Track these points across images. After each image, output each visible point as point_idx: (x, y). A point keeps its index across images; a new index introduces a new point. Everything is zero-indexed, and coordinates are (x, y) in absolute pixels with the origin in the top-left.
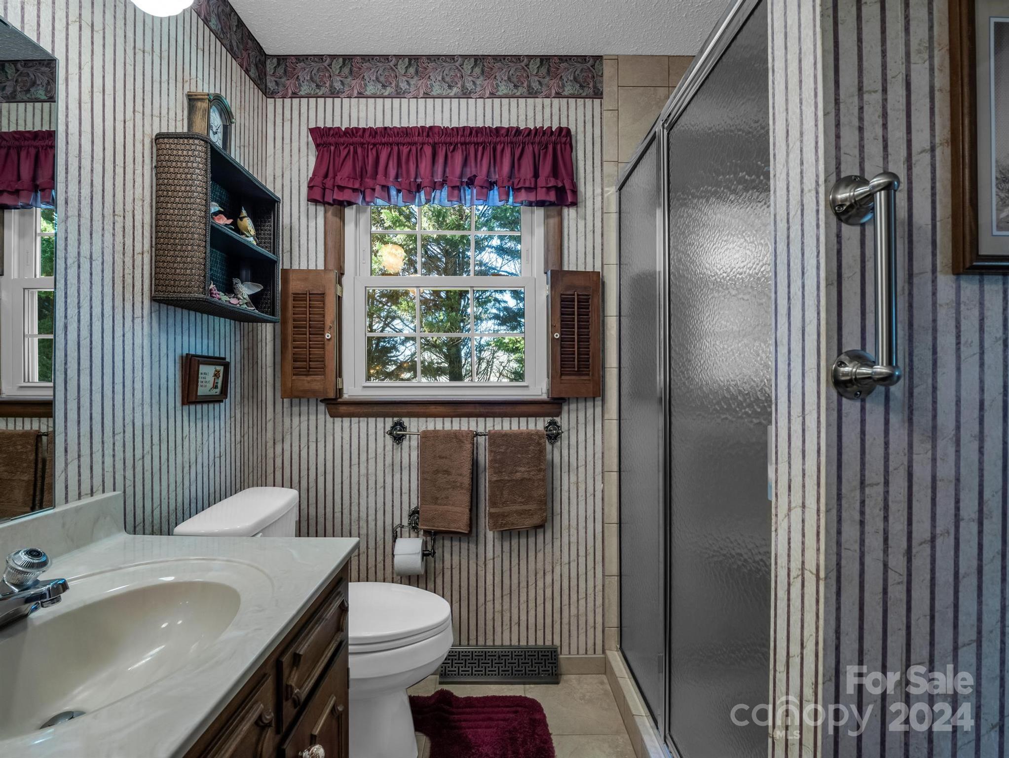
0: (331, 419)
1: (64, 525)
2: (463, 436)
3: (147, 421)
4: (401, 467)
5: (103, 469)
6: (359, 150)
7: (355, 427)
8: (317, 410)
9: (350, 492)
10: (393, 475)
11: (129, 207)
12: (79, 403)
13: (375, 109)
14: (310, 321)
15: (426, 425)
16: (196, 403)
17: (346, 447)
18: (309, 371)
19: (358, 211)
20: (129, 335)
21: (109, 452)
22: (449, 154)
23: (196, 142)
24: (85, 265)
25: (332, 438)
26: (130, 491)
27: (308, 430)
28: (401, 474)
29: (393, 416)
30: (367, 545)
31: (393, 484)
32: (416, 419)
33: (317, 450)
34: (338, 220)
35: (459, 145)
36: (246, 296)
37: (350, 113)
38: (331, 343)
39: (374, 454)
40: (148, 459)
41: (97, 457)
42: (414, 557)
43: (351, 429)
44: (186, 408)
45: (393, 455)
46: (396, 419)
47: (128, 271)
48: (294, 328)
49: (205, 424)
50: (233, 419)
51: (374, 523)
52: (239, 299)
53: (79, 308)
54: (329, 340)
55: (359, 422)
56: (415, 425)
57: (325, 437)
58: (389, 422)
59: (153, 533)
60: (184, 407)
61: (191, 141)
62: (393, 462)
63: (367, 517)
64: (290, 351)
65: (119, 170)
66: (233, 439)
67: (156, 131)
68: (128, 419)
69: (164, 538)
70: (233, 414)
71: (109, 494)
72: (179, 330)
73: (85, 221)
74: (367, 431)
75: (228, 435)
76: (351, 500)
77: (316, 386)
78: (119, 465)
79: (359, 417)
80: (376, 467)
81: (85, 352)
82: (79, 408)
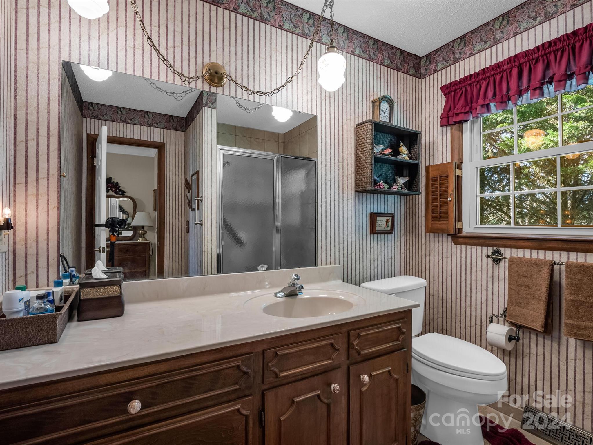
0: (455, 245)
1: (319, 272)
2: (542, 263)
3: (353, 240)
4: (499, 279)
5: (335, 256)
6: (469, 89)
7: (469, 251)
8: (447, 240)
9: (466, 289)
10: (493, 283)
11: (345, 158)
12: (326, 232)
13: (480, 59)
14: (440, 191)
15: (517, 253)
16: (377, 233)
17: (463, 262)
18: (440, 219)
19: (473, 123)
20: (345, 207)
21: (337, 250)
22: (532, 67)
23: (368, 123)
24: (328, 183)
25: (455, 256)
26: (345, 266)
27: (443, 251)
28: (499, 283)
29: (493, 246)
30: (476, 322)
31: (493, 288)
32: (510, 249)
33: (447, 262)
34: (458, 132)
35: (540, 58)
36: (401, 184)
37: (465, 68)
38: (451, 203)
39: (480, 268)
40: (353, 254)
41: (333, 251)
42: (501, 337)
43: (466, 252)
44: (372, 235)
45: (493, 271)
46: (495, 248)
47: (345, 182)
48: (432, 196)
49: (383, 243)
50: (399, 242)
51: (480, 310)
52: (397, 185)
53: (326, 198)
54: (450, 201)
55: (471, 249)
56: (507, 253)
57: (452, 255)
58: (491, 250)
59: (355, 285)
60: (371, 235)
61: (366, 124)
62: (493, 275)
63: (476, 305)
64: (430, 208)
65: (341, 145)
66: (399, 251)
67: (357, 123)
68: (345, 238)
69: (357, 287)
70: (399, 240)
71: (337, 265)
72: (368, 202)
73: (328, 168)
74: (476, 254)
75: (396, 249)
76: (466, 294)
77: (444, 227)
78: (341, 256)
79: (471, 245)
80: (482, 276)
81: (328, 214)
82: (326, 233)
